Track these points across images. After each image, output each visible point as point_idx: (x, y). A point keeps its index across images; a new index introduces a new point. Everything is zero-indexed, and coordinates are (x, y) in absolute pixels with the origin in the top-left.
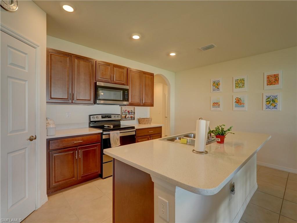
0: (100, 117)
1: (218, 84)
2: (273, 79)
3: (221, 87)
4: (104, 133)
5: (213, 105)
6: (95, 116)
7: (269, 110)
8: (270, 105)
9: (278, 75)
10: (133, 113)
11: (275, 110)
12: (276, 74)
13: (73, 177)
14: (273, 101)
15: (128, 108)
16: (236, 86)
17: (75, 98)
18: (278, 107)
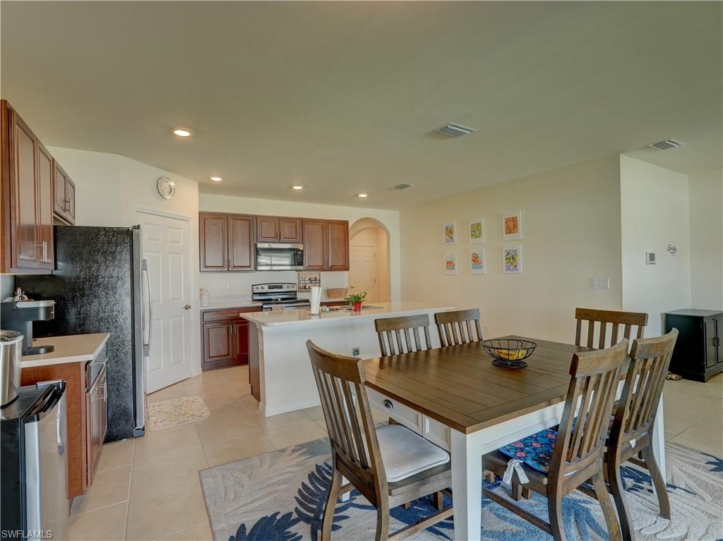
0: (266, 287)
1: (451, 232)
2: (511, 225)
3: (455, 235)
4: (264, 306)
5: (447, 266)
6: (260, 287)
7: (510, 272)
8: (509, 264)
9: (516, 217)
10: (318, 282)
11: (516, 272)
12: (514, 216)
13: (228, 355)
14: (514, 258)
15: (310, 274)
16: (472, 235)
17: (231, 264)
18: (518, 267)
